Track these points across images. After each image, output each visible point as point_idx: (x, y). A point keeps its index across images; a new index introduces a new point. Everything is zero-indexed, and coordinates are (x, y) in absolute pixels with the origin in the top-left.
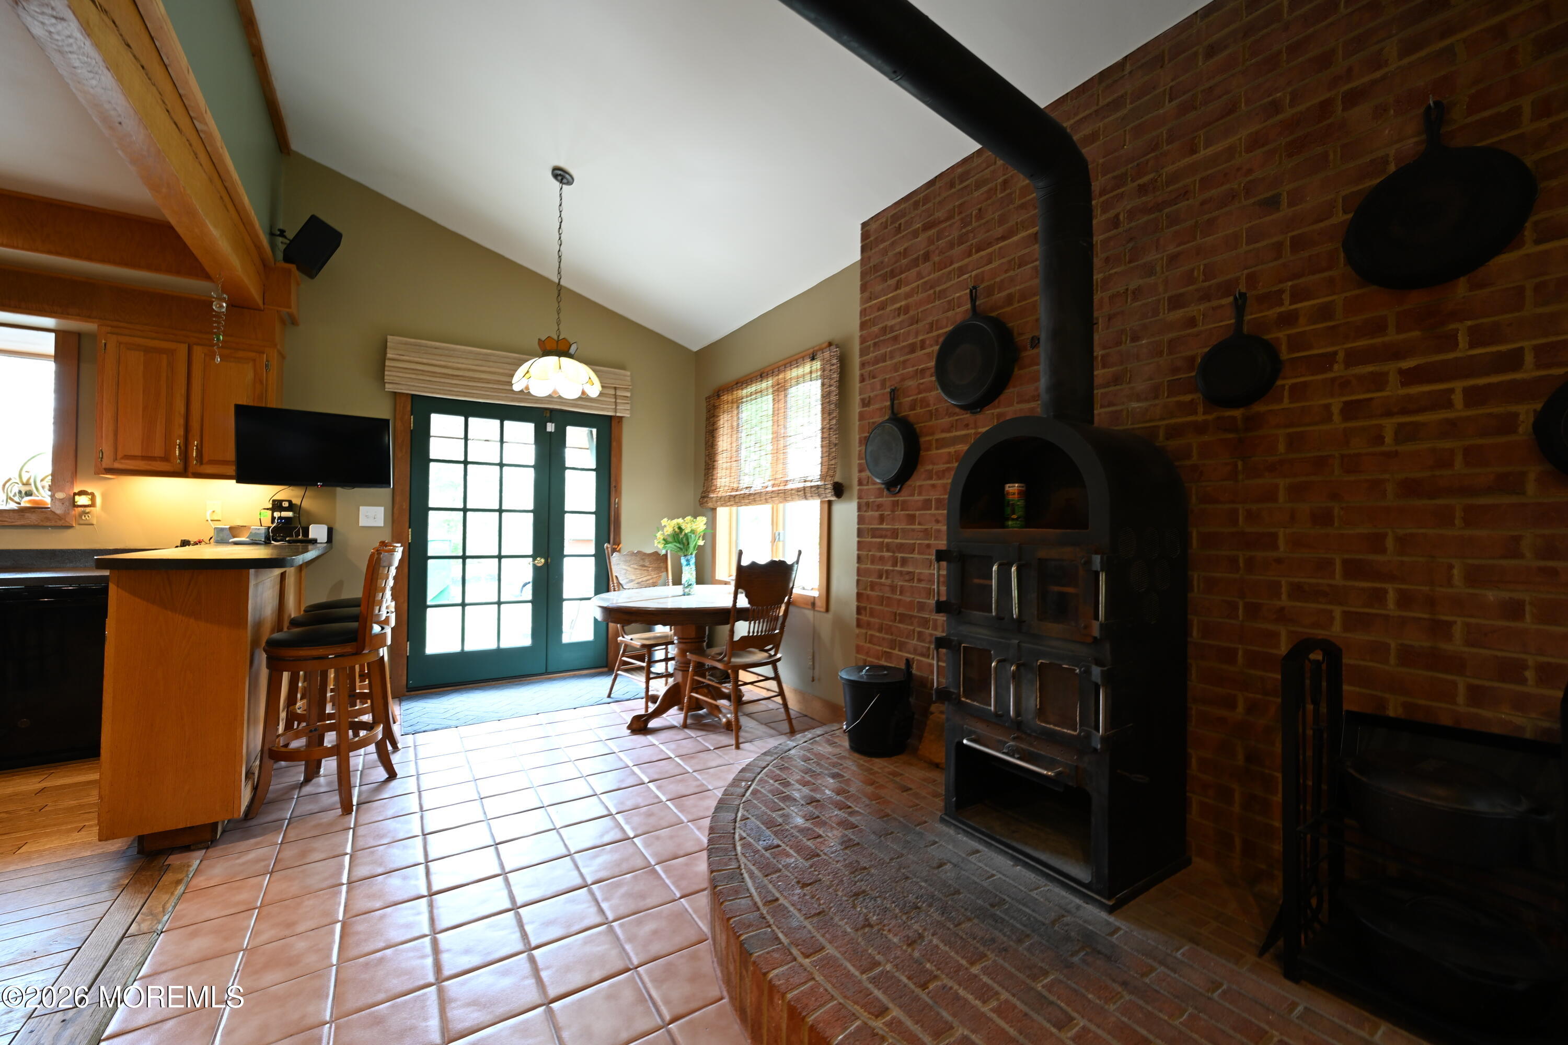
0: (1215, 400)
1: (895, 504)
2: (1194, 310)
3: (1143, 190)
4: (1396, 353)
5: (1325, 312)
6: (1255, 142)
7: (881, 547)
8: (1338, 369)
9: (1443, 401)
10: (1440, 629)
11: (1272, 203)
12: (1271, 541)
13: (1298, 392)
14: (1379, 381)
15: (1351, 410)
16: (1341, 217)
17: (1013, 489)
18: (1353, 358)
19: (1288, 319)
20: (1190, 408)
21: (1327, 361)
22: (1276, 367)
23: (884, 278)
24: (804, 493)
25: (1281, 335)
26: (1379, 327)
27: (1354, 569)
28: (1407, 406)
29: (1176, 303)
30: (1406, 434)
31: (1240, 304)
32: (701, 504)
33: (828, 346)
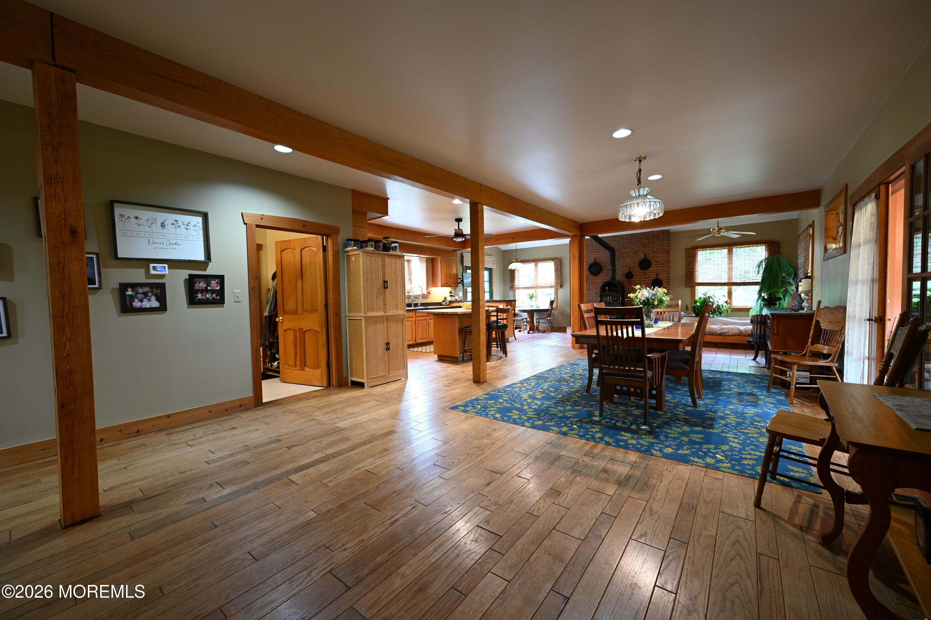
0: (627, 278)
2: (625, 268)
3: (619, 252)
4: (642, 276)
5: (637, 271)
6: (631, 252)
8: (638, 277)
9: (646, 280)
11: (632, 258)
13: (635, 278)
14: (641, 278)
15: (640, 280)
16: (638, 262)
17: (607, 288)
18: (639, 275)
19: (634, 271)
20: (624, 279)
22: (633, 276)
24: (552, 287)
25: (633, 273)
26: (641, 273)
28: (643, 281)
29: (623, 267)
31: (630, 268)
32: (510, 289)
33: (556, 258)
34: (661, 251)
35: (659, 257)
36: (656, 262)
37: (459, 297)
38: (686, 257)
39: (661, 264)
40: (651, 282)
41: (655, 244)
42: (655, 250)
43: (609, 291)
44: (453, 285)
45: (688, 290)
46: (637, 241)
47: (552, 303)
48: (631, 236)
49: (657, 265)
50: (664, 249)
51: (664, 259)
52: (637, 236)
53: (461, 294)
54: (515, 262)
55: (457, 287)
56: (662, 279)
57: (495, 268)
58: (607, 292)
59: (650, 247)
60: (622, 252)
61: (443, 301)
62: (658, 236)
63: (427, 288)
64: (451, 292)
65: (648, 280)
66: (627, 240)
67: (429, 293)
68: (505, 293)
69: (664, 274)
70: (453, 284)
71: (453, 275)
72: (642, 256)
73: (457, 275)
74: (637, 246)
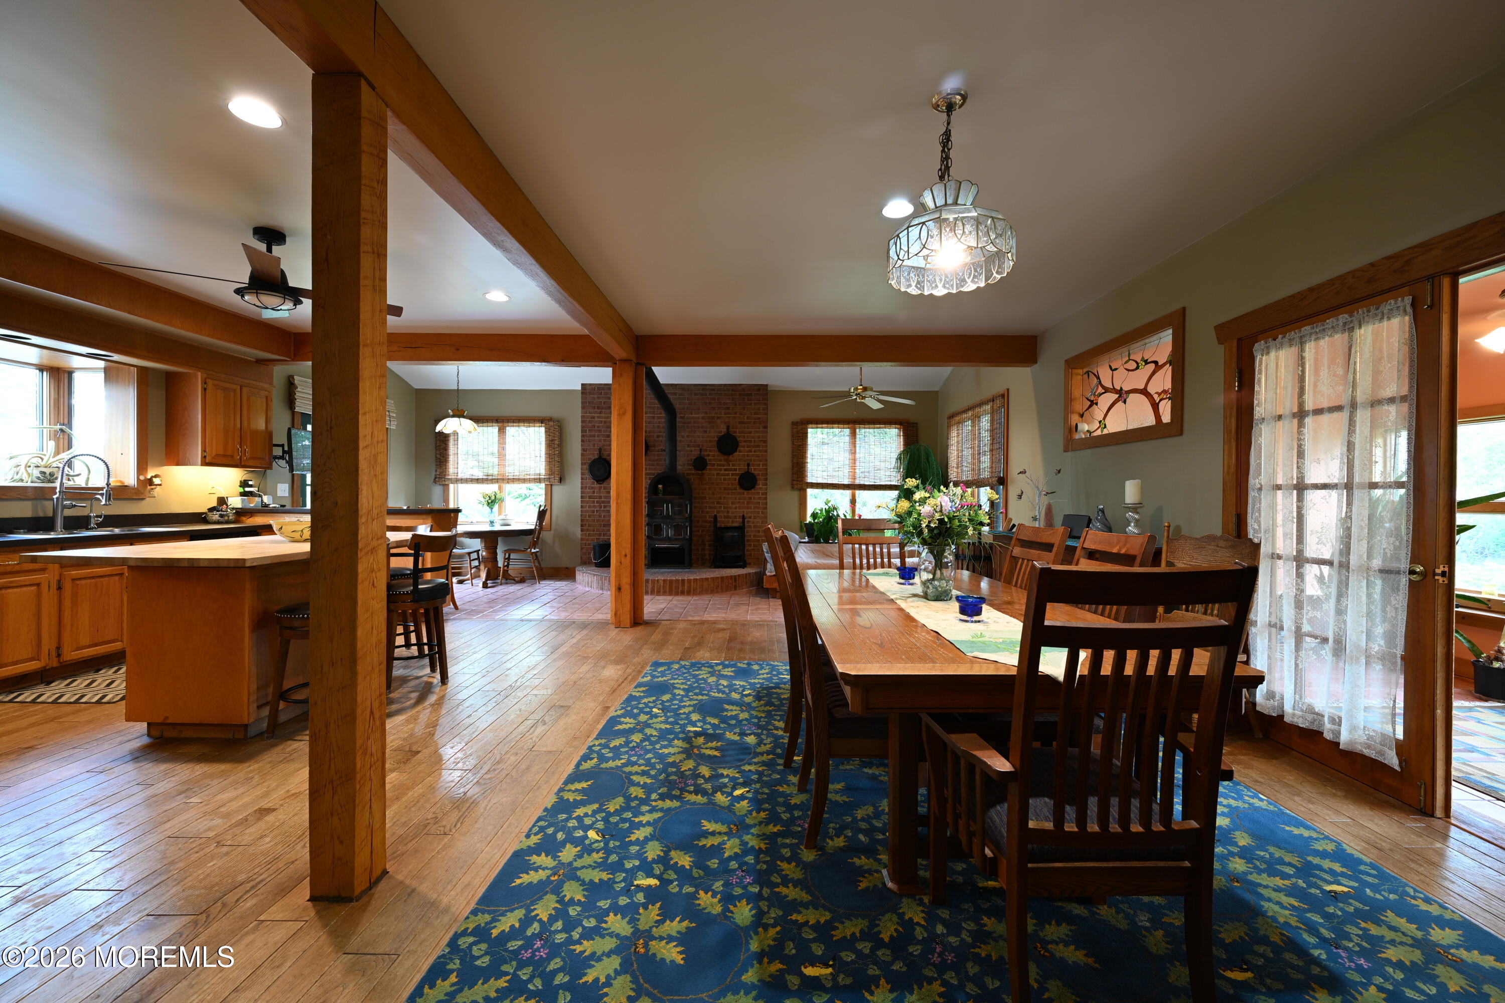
0: (696, 469)
1: (600, 488)
2: (693, 449)
4: (723, 465)
5: (714, 456)
6: (703, 418)
7: (594, 502)
8: (715, 467)
9: (728, 475)
10: (728, 512)
11: (706, 432)
12: (705, 498)
13: (710, 469)
14: (721, 470)
15: (718, 474)
16: (716, 439)
17: (660, 486)
18: (718, 465)
19: (708, 455)
20: (691, 470)
21: (713, 465)
22: (706, 464)
23: (594, 408)
24: (539, 480)
25: (707, 458)
26: (721, 460)
27: (718, 503)
28: (725, 475)
29: (688, 446)
30: (725, 479)
31: (701, 450)
32: (435, 481)
33: (550, 419)
34: (754, 423)
35: (751, 432)
36: (745, 441)
37: (275, 498)
38: (792, 436)
39: (754, 446)
40: (737, 477)
41: (744, 409)
42: (745, 420)
43: (665, 492)
44: (251, 463)
45: (795, 495)
46: (714, 399)
47: (542, 514)
48: (703, 389)
49: (748, 446)
50: (759, 418)
51: (759, 437)
52: (714, 390)
53: (283, 490)
54: (453, 416)
55: (270, 468)
56: (756, 473)
57: (393, 427)
58: (661, 495)
59: (736, 413)
60: (688, 418)
61: (211, 510)
62: (751, 395)
63: (142, 466)
64: (244, 484)
65: (732, 474)
66: (695, 394)
67: (150, 482)
68: (419, 492)
69: (759, 465)
70: (252, 458)
71: (254, 433)
72: (723, 429)
73: (269, 435)
74: (714, 409)
